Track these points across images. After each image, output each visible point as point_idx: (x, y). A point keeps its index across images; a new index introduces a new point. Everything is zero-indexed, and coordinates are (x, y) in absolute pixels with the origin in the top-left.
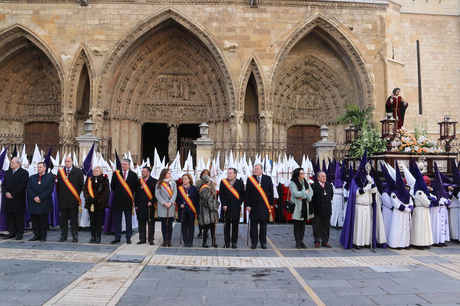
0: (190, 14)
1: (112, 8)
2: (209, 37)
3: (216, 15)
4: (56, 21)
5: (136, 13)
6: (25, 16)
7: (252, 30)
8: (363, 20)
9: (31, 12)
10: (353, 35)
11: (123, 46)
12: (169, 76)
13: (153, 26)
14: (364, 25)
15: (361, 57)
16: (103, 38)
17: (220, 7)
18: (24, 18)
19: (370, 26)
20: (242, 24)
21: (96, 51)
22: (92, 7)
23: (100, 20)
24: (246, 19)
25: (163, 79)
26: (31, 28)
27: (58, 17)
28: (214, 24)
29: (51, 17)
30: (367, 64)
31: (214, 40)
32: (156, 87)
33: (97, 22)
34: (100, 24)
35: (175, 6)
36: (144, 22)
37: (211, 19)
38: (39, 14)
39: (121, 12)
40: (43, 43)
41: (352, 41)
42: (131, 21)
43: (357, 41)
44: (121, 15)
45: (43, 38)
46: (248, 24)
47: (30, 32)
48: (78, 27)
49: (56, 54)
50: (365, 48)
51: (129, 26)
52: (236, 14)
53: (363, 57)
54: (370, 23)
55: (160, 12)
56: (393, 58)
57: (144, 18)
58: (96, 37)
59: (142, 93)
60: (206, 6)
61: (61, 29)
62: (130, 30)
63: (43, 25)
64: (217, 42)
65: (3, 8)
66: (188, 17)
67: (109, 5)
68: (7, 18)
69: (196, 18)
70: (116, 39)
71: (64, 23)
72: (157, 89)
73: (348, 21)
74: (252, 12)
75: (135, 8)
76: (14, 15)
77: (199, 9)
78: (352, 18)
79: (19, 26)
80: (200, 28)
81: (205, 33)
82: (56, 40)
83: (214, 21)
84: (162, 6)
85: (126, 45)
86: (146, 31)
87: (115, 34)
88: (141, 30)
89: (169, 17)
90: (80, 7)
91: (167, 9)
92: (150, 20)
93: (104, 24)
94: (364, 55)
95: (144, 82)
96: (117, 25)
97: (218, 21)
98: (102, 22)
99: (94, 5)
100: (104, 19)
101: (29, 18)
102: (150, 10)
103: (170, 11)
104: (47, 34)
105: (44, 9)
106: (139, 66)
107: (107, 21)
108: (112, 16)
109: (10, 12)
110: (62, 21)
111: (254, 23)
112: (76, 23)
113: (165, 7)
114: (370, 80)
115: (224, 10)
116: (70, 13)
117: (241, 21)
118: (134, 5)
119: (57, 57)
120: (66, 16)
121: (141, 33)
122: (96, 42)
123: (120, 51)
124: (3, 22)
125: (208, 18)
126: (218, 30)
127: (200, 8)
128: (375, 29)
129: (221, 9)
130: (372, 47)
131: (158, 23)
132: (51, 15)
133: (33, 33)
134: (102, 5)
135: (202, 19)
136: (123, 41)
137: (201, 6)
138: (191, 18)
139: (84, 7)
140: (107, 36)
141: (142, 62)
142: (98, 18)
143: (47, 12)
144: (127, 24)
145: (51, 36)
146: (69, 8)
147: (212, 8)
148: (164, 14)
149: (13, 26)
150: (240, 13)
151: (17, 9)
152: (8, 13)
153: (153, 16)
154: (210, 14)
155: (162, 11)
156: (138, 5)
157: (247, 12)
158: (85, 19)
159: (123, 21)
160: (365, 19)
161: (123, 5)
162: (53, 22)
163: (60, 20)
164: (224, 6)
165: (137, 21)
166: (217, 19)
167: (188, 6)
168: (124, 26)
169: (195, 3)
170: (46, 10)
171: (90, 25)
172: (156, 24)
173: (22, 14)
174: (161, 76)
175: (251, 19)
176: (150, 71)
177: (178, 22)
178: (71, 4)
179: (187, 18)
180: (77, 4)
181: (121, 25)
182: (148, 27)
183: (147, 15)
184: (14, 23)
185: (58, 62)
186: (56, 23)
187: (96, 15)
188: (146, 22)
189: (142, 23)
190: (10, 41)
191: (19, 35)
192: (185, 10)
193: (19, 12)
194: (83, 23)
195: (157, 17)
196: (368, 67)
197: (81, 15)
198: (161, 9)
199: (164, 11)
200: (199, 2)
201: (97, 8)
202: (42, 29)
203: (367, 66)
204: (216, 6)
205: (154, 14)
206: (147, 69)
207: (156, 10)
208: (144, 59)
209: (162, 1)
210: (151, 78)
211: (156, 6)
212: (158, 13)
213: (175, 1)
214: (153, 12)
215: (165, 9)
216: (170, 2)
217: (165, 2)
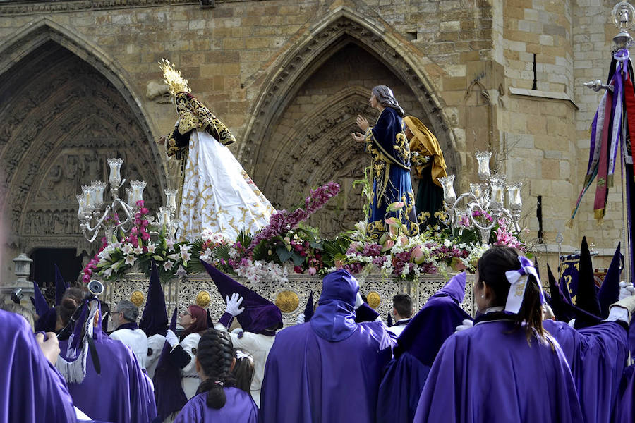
0: (84, 30)
2: (121, 76)
3: (133, 29)
7: (203, 56)
8: (440, 14)
10: (417, 47)
12: (82, 151)
13: (18, 59)
14: (442, 24)
15: (433, 96)
17: (141, 12)
19: (456, 25)
20: (183, 44)
24: (190, 35)
25: (69, 156)
28: (130, 49)
30: (449, 110)
31: (128, 81)
32: (56, 175)
35: (54, 18)
37: (123, 40)
41: (414, 62)
43: (425, 60)
46: (195, 44)
50: (445, 73)
52: (171, 26)
53: (439, 95)
54: (457, 19)
55: (27, 32)
56: (535, 88)
59: (25, 189)
60: (115, 12)
64: (136, 85)
66: (81, 38)
69: (95, 40)
72: (57, 179)
73: (405, 19)
74: (204, 18)
77: (101, 20)
78: (415, 10)
80: (103, 59)
81: (113, 68)
83: (128, 43)
84: (31, 18)
86: (6, 69)
89: (48, 39)
91: (39, 25)
92: (10, 47)
94: (441, 89)
95: (28, 167)
97: (137, 42)
102: (9, 28)
103: (46, 28)
106: (14, 134)
111: (207, 41)
113: (36, 21)
114: (454, 143)
115: (148, 18)
117: (181, 39)
125: (118, 37)
126: (137, 59)
127: (103, 19)
128: (467, 30)
129: (142, 16)
130: (461, 72)
131: (27, 53)
135: (106, 40)
137: (104, 13)
138: (85, 39)
141: (20, 127)
147: (125, 16)
148: (32, 35)
150: (180, 21)
153: (15, 39)
154: (122, 28)
155: (31, 29)
157: (195, 18)
160: (445, 9)
164: (149, 10)
166: (136, 38)
167: (79, 15)
169: (92, 8)
172: (23, 55)
174: (66, 151)
175: (202, 33)
176: (42, 142)
177: (66, 46)
179: (77, 40)
182: (8, 61)
183: (4, 37)
192: (75, 24)
195: (23, 41)
196: (450, 116)
198: (27, 26)
199: (33, 28)
200: (100, 7)
203: (448, 113)
204: (134, 11)
205: (16, 36)
206: (32, 140)
207: (20, 27)
208: (23, 119)
209: (30, 8)
210: (45, 157)
211: (19, 18)
212: (23, 34)
213: (53, 7)
214: (14, 33)
215: (36, 23)
216: (45, 9)
217: (36, 10)
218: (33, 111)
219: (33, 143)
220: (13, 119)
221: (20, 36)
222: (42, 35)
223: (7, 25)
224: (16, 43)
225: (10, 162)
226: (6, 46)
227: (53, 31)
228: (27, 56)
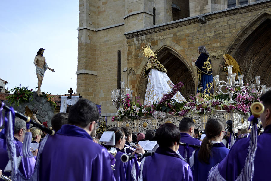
1: (222, 21)
4: (187, 38)
5: (240, 21)
6: (169, 39)
9: (172, 35)
11: (234, 48)
13: (255, 29)
16: (218, 45)
18: (168, 40)
21: (214, 56)
22: (209, 23)
23: (215, 32)
26: (172, 46)
27: (188, 35)
29: (184, 36)
33: (213, 34)
34: (216, 35)
35: (268, 9)
36: (247, 27)
38: (176, 36)
39: (229, 23)
40: (180, 56)
42: (237, 28)
44: (229, 25)
45: (180, 52)
47: (172, 50)
48: (201, 40)
49: (188, 62)
51: (236, 33)
57: (245, 24)
58: (213, 45)
61: (191, 43)
62: (237, 35)
63: (179, 43)
65: (156, 36)
67: (221, 19)
68: (159, 42)
70: (227, 44)
71: (192, 39)
75: (239, 17)
76: (163, 39)
79: (166, 46)
82: (188, 52)
84: (259, 11)
85: (236, 47)
86: (250, 33)
87: (226, 41)
88: (245, 33)
89: (267, 18)
90: (201, 25)
91: (262, 13)
92: (251, 24)
93: (218, 34)
95: (262, 72)
96: (227, 34)
98: (216, 33)
99: (210, 21)
100: (218, 31)
101: (171, 40)
102: (250, 16)
103: (266, 14)
104: (182, 49)
105: (179, 31)
107: (220, 32)
108: (223, 27)
109: (160, 38)
110: (191, 38)
112: (199, 37)
113: (261, 12)
116: (195, 31)
118: (238, 15)
119: (189, 64)
120: (193, 33)
121: (246, 36)
122: (214, 49)
123: (232, 53)
124: (157, 45)
131: (258, 26)
132: (183, 34)
133: (174, 50)
134: (216, 20)
136: (233, 45)
139: (204, 24)
140: (221, 43)
141: (257, 56)
142: (214, 31)
143: (181, 33)
144: (234, 31)
145: (185, 49)
146: (194, 27)
148: (260, 18)
149: (162, 47)
151: (164, 35)
152: (159, 39)
153: (253, 21)
155: (259, 16)
156: (241, 15)
158: (205, 33)
159: (231, 30)
161: (230, 16)
162: (185, 40)
163: (190, 37)
165: (241, 27)
168: (232, 33)
170: (180, 32)
171: (209, 37)
172: (257, 27)
173: (167, 38)
176: (267, 61)
178: (195, 24)
180: (199, 23)
181: (230, 33)
182: (251, 30)
183: (248, 20)
184: (163, 45)
185: (190, 68)
186: (187, 40)
187: (212, 29)
188: (248, 27)
189: (245, 28)
190: (162, 57)
191: (167, 52)
193: (165, 37)
194: (204, 36)
195: (256, 21)
197: (202, 31)
201: (212, 23)
202: (179, 46)
205: (253, 19)
206: (263, 61)
207: (254, 16)
208: (258, 53)
209: (258, 7)
210: (269, 67)
211: (254, 12)
212: (256, 18)
213: (268, 5)
214: (252, 18)
215: (261, 13)
216: (264, 6)
217: (261, 8)
218: (263, 49)
219: (263, 62)
220: (254, 53)
221: (255, 19)
222: (264, 17)
223: (249, 16)
224: (254, 22)
225: (254, 71)
226: (250, 24)
227: (269, 15)
228: (258, 27)
